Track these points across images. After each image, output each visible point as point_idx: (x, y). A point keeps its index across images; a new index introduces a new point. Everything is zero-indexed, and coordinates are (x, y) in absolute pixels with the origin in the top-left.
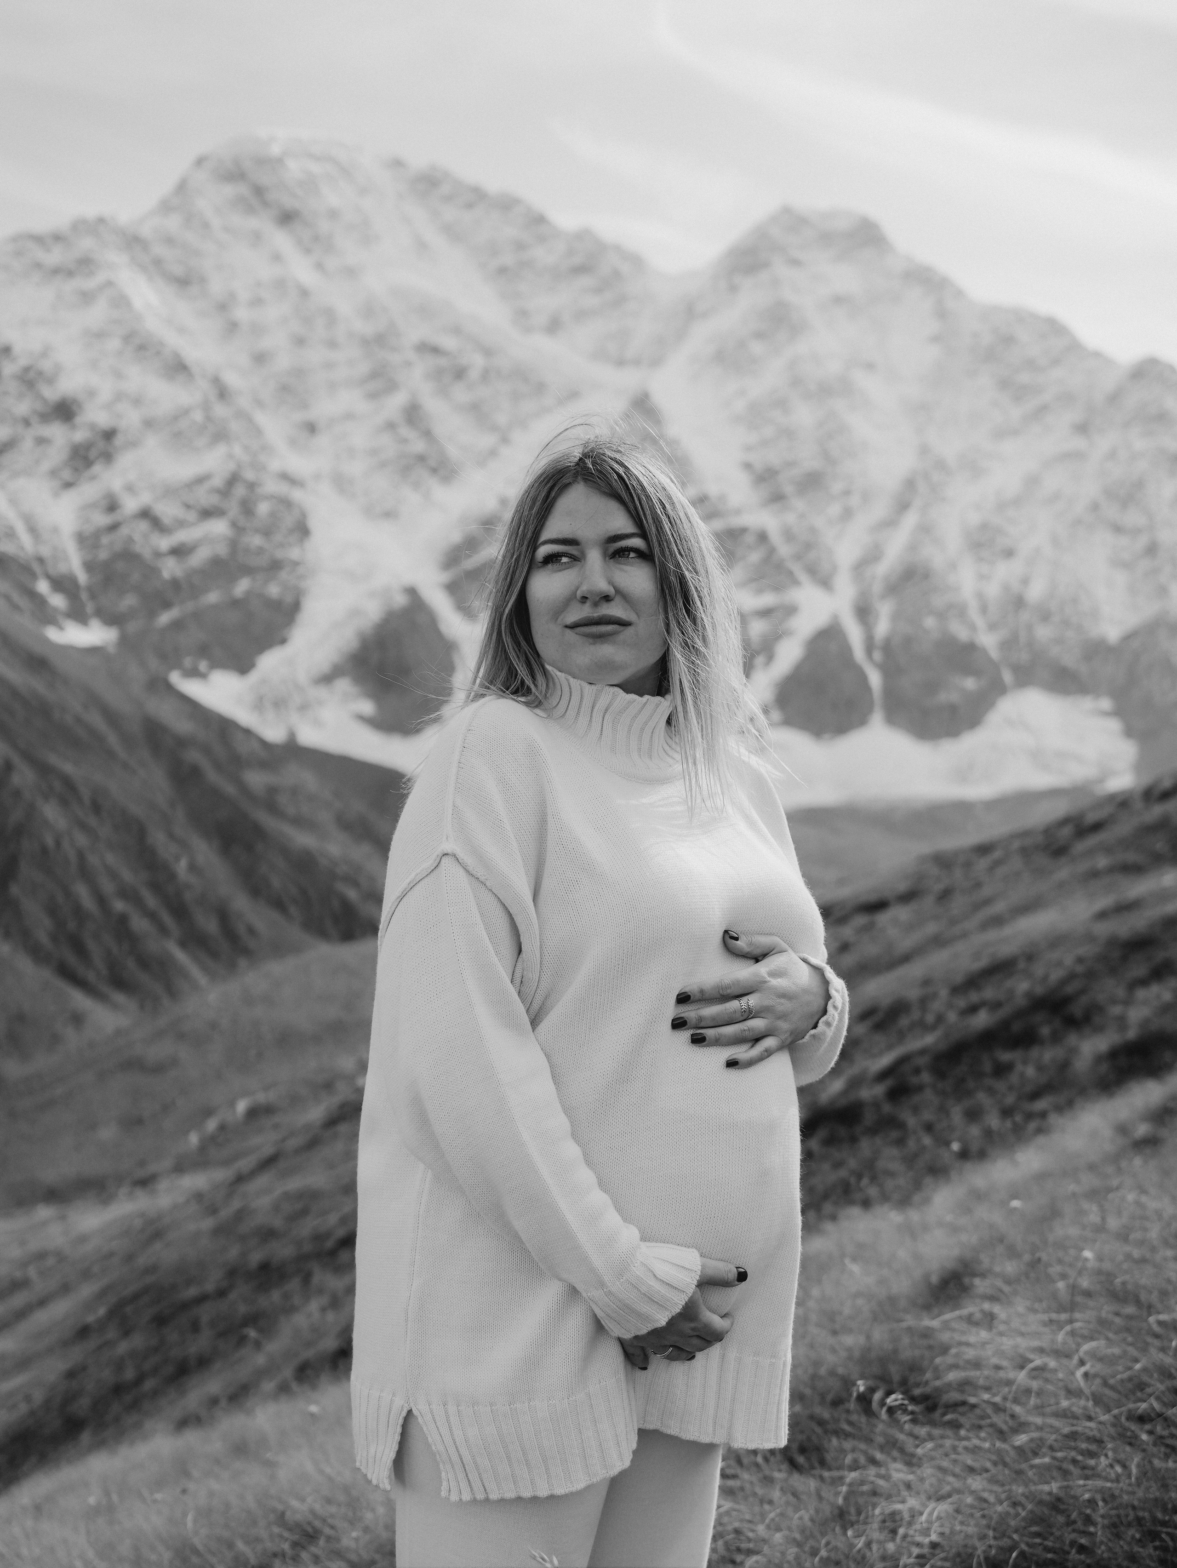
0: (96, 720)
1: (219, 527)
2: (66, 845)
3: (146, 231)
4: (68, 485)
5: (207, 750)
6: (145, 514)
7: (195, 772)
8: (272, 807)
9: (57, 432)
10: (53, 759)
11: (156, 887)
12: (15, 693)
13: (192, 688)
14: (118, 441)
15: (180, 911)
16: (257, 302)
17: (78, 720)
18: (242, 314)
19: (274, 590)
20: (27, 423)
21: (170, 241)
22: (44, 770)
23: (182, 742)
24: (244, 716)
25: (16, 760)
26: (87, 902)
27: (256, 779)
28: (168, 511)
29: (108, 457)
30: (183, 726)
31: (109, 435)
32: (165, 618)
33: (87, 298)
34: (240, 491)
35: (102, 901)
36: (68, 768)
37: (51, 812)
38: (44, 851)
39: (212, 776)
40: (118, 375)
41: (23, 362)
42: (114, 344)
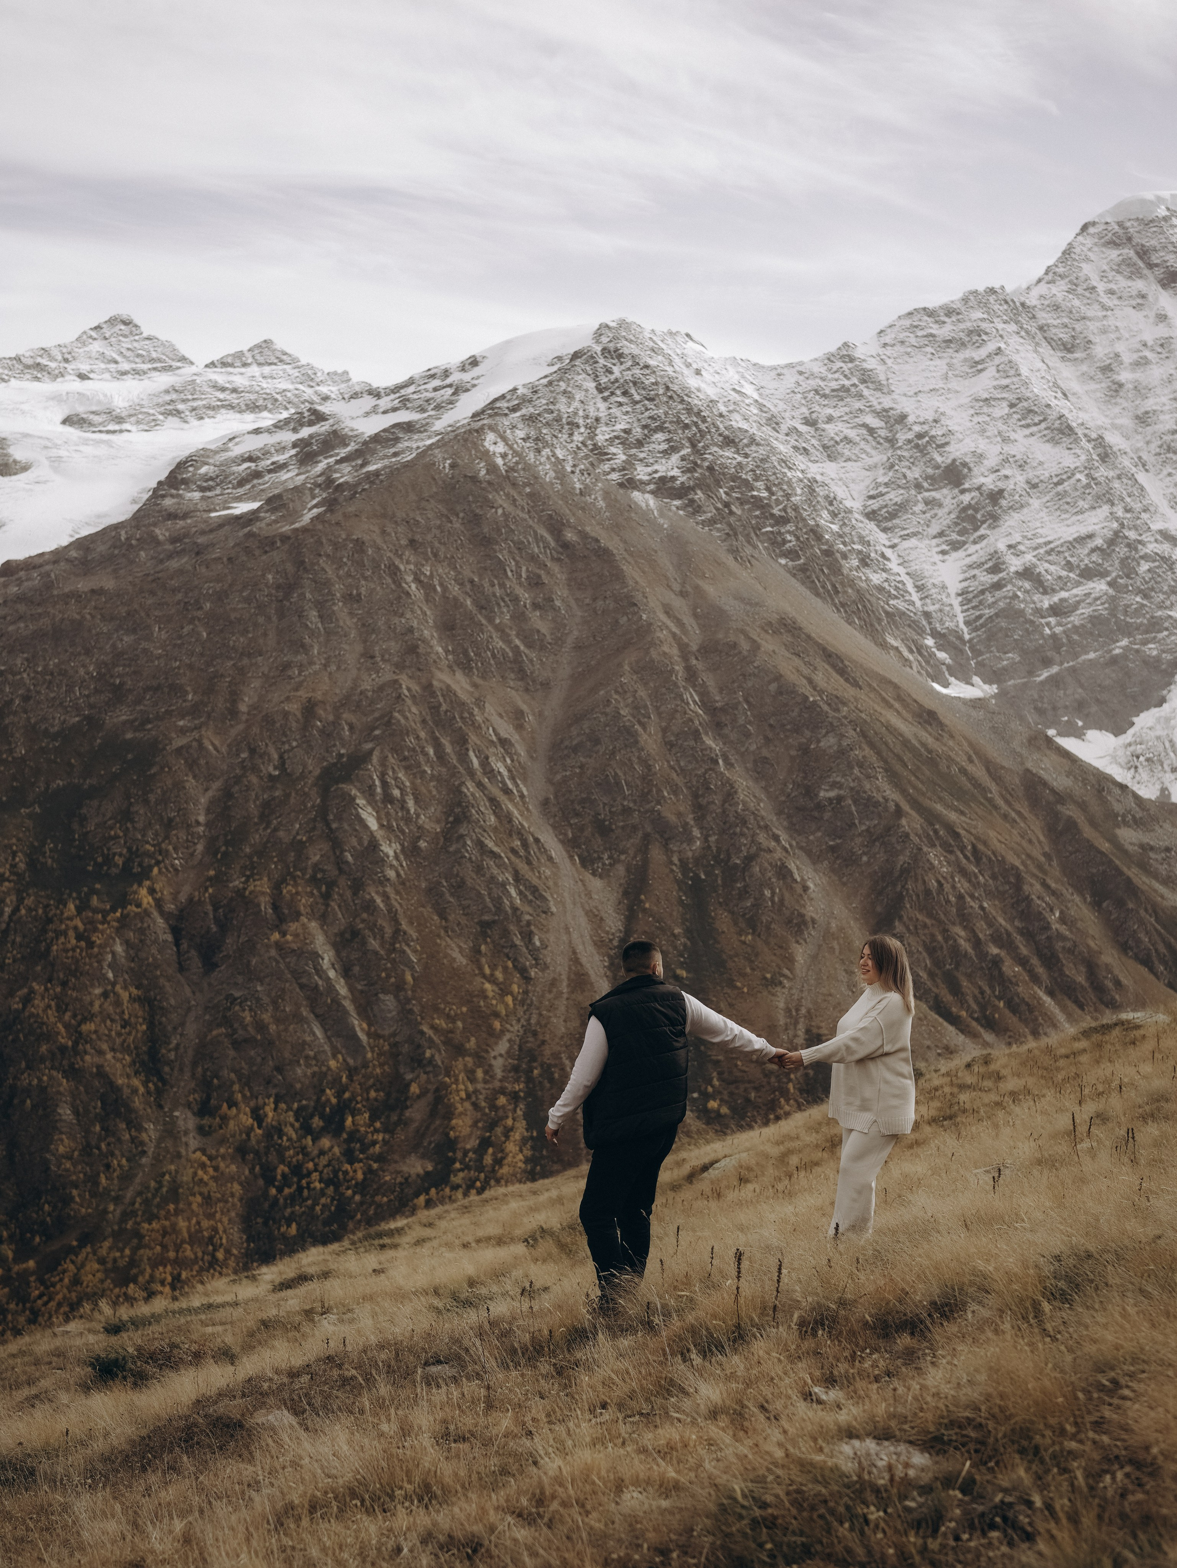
0: (978, 771)
1: (1099, 586)
2: (947, 887)
3: (1032, 300)
4: (956, 546)
5: (1083, 806)
6: (1027, 573)
7: (1072, 825)
8: (1144, 866)
9: (946, 495)
10: (939, 807)
11: (1028, 935)
12: (906, 743)
13: (1069, 744)
14: (1004, 503)
15: (1050, 960)
16: (1141, 363)
17: (963, 771)
18: (1124, 376)
19: (1152, 650)
20: (918, 487)
21: (1056, 307)
22: (931, 817)
23: (1061, 798)
24: (1120, 775)
25: (906, 807)
26: (965, 945)
27: (1128, 836)
28: (1050, 570)
29: (994, 519)
30: (1061, 782)
31: (996, 496)
32: (1045, 674)
33: (977, 367)
34: (1122, 551)
35: (977, 943)
36: (953, 816)
37: (934, 856)
38: (928, 892)
39: (1088, 832)
40: (1006, 440)
41: (917, 428)
42: (1002, 409)
